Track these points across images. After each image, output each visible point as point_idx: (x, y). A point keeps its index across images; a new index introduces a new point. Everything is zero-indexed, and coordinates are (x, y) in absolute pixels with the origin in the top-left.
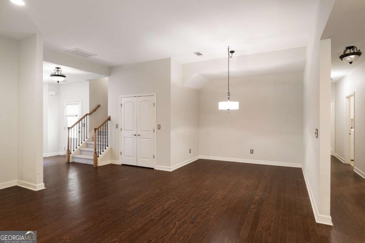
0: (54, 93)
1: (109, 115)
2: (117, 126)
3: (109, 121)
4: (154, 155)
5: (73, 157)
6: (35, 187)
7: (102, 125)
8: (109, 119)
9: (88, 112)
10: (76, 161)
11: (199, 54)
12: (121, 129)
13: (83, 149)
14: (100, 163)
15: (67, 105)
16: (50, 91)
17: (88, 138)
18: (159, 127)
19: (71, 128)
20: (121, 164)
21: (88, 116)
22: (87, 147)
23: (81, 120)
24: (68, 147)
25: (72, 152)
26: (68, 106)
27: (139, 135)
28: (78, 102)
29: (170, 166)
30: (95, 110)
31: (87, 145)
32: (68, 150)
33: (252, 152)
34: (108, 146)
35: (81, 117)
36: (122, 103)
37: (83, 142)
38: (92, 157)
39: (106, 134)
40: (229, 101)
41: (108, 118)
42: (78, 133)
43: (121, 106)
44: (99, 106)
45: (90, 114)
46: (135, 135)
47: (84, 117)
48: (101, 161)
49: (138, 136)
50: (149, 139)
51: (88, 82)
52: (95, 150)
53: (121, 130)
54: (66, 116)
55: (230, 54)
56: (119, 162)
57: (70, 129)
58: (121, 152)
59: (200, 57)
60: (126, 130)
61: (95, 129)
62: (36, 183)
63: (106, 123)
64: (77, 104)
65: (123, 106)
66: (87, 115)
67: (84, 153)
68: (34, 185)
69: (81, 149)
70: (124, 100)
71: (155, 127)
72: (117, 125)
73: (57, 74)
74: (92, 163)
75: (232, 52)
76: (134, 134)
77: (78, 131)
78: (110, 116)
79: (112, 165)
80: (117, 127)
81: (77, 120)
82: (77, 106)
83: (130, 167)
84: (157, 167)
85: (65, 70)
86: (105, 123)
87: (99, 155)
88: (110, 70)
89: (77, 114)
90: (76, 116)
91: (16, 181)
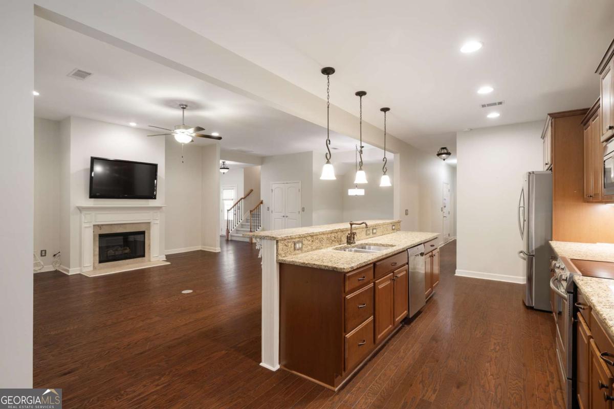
1: (261, 199)
2: (268, 208)
3: (261, 205)
5: (231, 236)
7: (256, 208)
8: (262, 203)
9: (243, 197)
10: (234, 239)
11: (335, 148)
13: (239, 229)
15: (224, 189)
17: (243, 219)
18: (303, 210)
19: (230, 210)
22: (242, 228)
23: (237, 203)
24: (228, 227)
25: (230, 231)
26: (225, 191)
27: (287, 217)
28: (233, 188)
30: (248, 195)
31: (242, 226)
32: (227, 229)
34: (261, 226)
35: (236, 202)
36: (273, 189)
37: (239, 223)
39: (259, 215)
40: (356, 188)
41: (260, 201)
42: (234, 215)
43: (272, 191)
44: (252, 190)
45: (244, 198)
46: (284, 217)
47: (239, 201)
50: (295, 220)
51: (243, 170)
52: (251, 229)
53: (272, 213)
54: (223, 200)
59: (337, 150)
60: (276, 212)
61: (251, 211)
64: (233, 189)
66: (242, 199)
68: (215, 248)
69: (237, 229)
70: (274, 187)
71: (300, 210)
73: (223, 167)
74: (248, 240)
75: (362, 147)
76: (283, 215)
77: (234, 213)
78: (263, 200)
80: (268, 210)
81: (232, 205)
82: (233, 191)
85: (228, 163)
86: (258, 206)
88: (262, 160)
89: (233, 198)
90: (232, 200)
91: (200, 246)
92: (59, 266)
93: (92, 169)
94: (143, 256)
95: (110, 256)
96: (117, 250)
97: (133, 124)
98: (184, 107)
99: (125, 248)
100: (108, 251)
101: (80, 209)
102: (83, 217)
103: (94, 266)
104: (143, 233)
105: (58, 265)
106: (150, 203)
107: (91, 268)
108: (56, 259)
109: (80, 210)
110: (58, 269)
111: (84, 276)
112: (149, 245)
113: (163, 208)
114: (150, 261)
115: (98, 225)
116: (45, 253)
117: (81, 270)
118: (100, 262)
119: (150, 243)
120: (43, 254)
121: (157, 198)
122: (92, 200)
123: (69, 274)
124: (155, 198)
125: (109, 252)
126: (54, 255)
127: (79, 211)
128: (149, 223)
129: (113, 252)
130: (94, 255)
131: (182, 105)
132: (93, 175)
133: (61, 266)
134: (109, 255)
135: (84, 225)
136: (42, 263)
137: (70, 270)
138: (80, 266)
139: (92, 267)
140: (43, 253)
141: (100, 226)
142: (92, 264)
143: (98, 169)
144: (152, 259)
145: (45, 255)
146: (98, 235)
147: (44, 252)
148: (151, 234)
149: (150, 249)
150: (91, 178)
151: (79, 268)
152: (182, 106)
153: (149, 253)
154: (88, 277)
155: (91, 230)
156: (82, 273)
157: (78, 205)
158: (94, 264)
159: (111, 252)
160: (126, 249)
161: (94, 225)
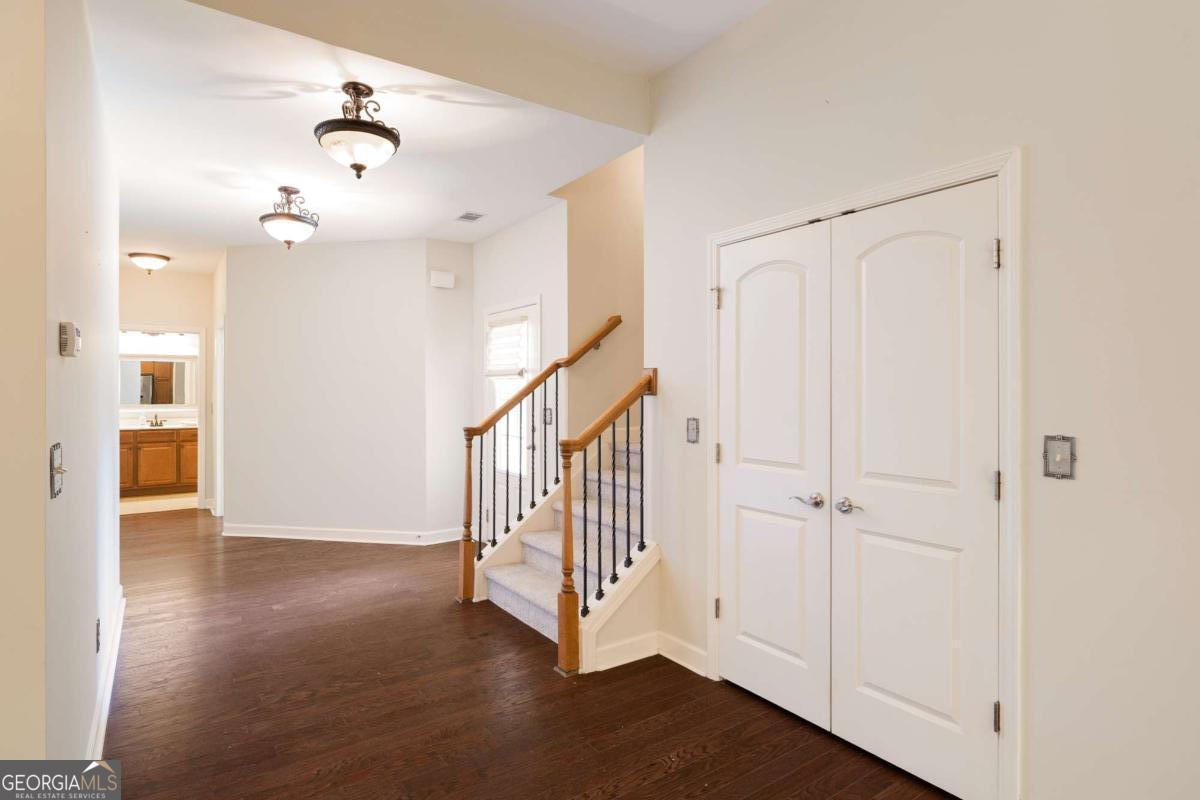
0: (448, 280)
1: (649, 363)
2: (694, 431)
3: (648, 399)
4: (997, 708)
5: (487, 578)
7: (611, 420)
8: (650, 386)
9: (563, 354)
10: (498, 599)
12: (718, 454)
13: (532, 540)
14: (595, 657)
15: (492, 327)
16: (432, 272)
18: (1059, 457)
19: (479, 431)
20: (716, 679)
21: (560, 370)
22: (556, 527)
23: (530, 389)
25: (483, 551)
26: (495, 331)
27: (847, 508)
28: (523, 312)
30: (595, 343)
34: (642, 547)
36: (721, 286)
37: (540, 499)
41: (644, 379)
42: (526, 453)
43: (719, 299)
44: (614, 322)
45: (569, 363)
46: (818, 504)
47: (542, 379)
48: (598, 644)
49: (837, 513)
50: (949, 556)
51: (564, 207)
52: (568, 572)
53: (718, 461)
54: (487, 375)
56: (707, 663)
57: (476, 439)
58: (717, 601)
60: (747, 460)
61: (567, 449)
63: (635, 408)
64: (524, 319)
65: (727, 299)
66: (557, 366)
67: (537, 558)
72: (693, 425)
76: (810, 494)
77: (526, 443)
78: (655, 371)
80: (693, 438)
82: (523, 327)
86: (624, 407)
87: (592, 601)
89: (522, 365)
90: (521, 374)
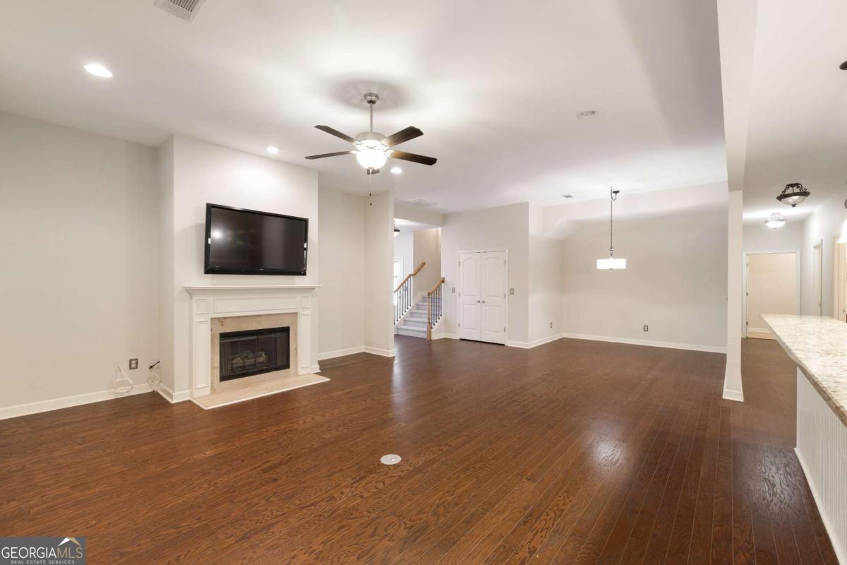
1: (442, 276)
2: (454, 290)
3: (443, 284)
4: (505, 328)
6: (388, 353)
7: (436, 289)
8: (443, 281)
9: (412, 272)
11: (568, 196)
12: (460, 294)
13: (408, 319)
14: (435, 337)
17: (412, 305)
18: (512, 291)
19: (395, 292)
20: (458, 339)
21: (412, 277)
22: (414, 317)
23: (405, 282)
27: (484, 302)
28: (397, 260)
29: (527, 342)
30: (419, 270)
31: (413, 314)
33: (646, 329)
34: (442, 316)
35: (403, 280)
37: (407, 310)
38: (425, 329)
39: (439, 299)
40: (611, 258)
41: (441, 280)
42: (401, 299)
43: (460, 264)
44: (423, 264)
45: (414, 275)
46: (479, 302)
47: (407, 279)
48: (435, 334)
49: (482, 303)
50: (499, 307)
51: (412, 234)
52: (429, 319)
53: (460, 296)
55: (614, 195)
56: (456, 336)
58: (459, 324)
59: (570, 199)
60: (465, 295)
61: (429, 294)
62: (388, 349)
63: (440, 286)
65: (462, 264)
66: (411, 275)
67: (409, 323)
68: (387, 351)
69: (406, 319)
70: (462, 257)
71: (507, 292)
74: (424, 336)
75: (616, 192)
76: (477, 300)
77: (401, 296)
78: (444, 278)
79: (446, 340)
80: (453, 292)
81: (398, 285)
83: (469, 343)
84: (509, 343)
85: (397, 222)
86: (438, 286)
87: (433, 326)
88: (444, 218)
89: (397, 274)
90: (396, 277)
91: (363, 347)
92: (158, 385)
93: (208, 235)
94: (287, 366)
95: (237, 368)
96: (246, 357)
97: (273, 150)
98: (374, 98)
99: (260, 353)
100: (233, 359)
101: (190, 292)
102: (195, 306)
103: (212, 387)
104: (286, 331)
105: (157, 383)
106: (297, 281)
107: (208, 391)
108: (154, 373)
109: (190, 294)
110: (156, 389)
111: (196, 405)
112: (296, 349)
113: (317, 289)
114: (297, 375)
115: (218, 319)
116: (137, 363)
117: (192, 394)
118: (223, 379)
119: (297, 346)
120: (133, 366)
121: (307, 274)
122: (210, 276)
123: (173, 402)
124: (305, 274)
125: (234, 361)
126: (151, 367)
127: (187, 295)
128: (296, 313)
129: (241, 361)
130: (213, 368)
131: (370, 95)
132: (209, 242)
133: (161, 384)
134: (235, 366)
135: (196, 319)
136: (131, 382)
137: (174, 394)
138: (191, 386)
139: (209, 388)
140: (134, 364)
141: (222, 320)
142: (210, 382)
143: (217, 234)
144: (301, 372)
145: (137, 367)
146: (219, 335)
147: (134, 362)
148: (299, 331)
149: (296, 355)
150: (207, 246)
151: (188, 391)
152: (369, 98)
153: (296, 360)
154: (202, 409)
155: (208, 327)
156: (194, 401)
157: (187, 285)
158: (212, 383)
159: (238, 361)
160: (260, 356)
161: (212, 319)
